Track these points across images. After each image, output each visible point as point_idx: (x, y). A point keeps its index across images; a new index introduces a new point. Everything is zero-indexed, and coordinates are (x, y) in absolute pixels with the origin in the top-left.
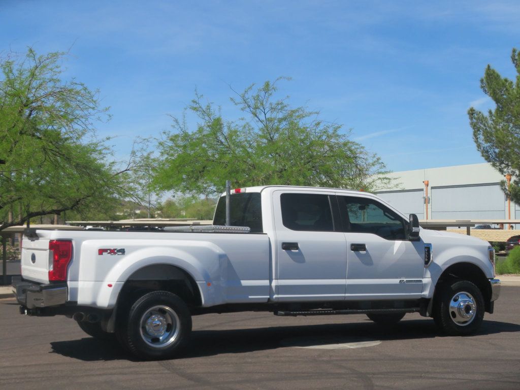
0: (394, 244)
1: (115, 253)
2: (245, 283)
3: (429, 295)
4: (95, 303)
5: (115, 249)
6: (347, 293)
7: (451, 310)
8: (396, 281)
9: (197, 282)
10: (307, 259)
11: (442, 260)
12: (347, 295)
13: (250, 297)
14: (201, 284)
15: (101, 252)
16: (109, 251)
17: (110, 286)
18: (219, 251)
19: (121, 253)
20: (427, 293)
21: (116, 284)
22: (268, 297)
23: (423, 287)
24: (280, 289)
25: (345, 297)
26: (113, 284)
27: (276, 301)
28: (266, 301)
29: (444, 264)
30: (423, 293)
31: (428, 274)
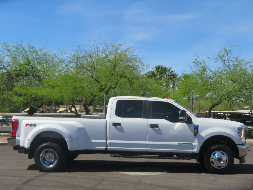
0: (175, 125)
1: (32, 126)
2: (93, 141)
3: (196, 152)
4: (24, 146)
5: (32, 124)
6: (148, 148)
7: (211, 160)
8: (177, 143)
9: (66, 139)
10: (125, 131)
11: (205, 134)
12: (147, 149)
13: (96, 147)
14: (67, 140)
15: (27, 125)
16: (30, 125)
17: (28, 139)
18: (81, 126)
19: (34, 126)
20: (196, 150)
21: (30, 139)
22: (105, 148)
23: (193, 147)
24: (111, 144)
25: (147, 150)
26: (29, 139)
27: (110, 150)
28: (105, 150)
29: (207, 136)
30: (193, 150)
31: (196, 141)
